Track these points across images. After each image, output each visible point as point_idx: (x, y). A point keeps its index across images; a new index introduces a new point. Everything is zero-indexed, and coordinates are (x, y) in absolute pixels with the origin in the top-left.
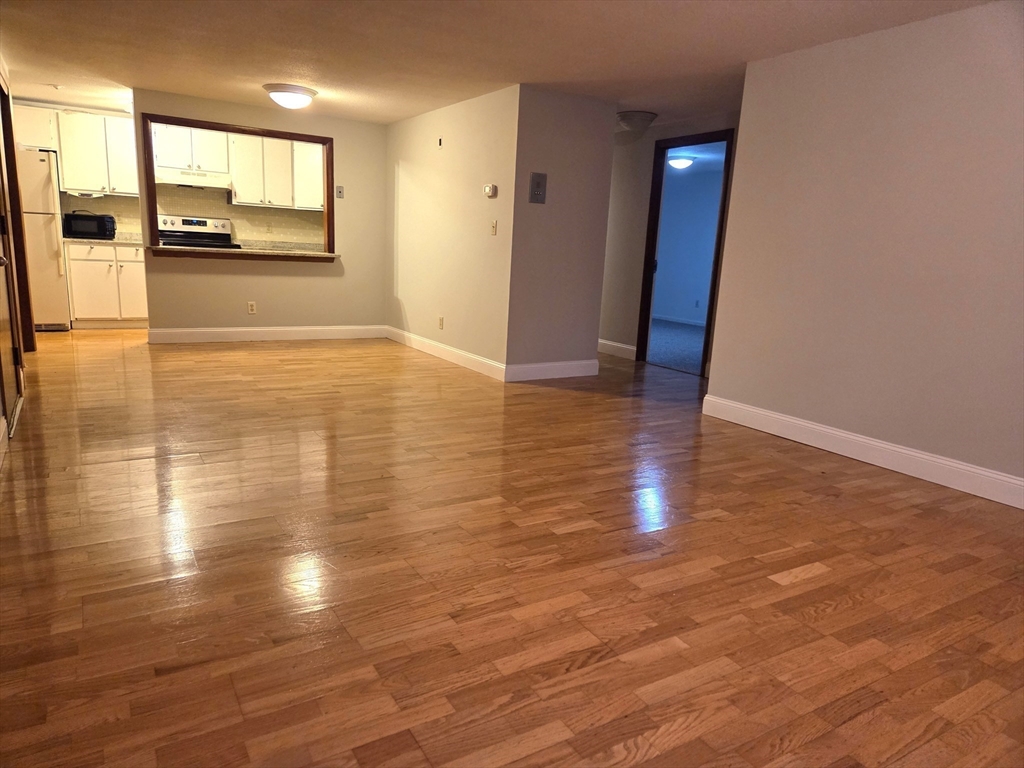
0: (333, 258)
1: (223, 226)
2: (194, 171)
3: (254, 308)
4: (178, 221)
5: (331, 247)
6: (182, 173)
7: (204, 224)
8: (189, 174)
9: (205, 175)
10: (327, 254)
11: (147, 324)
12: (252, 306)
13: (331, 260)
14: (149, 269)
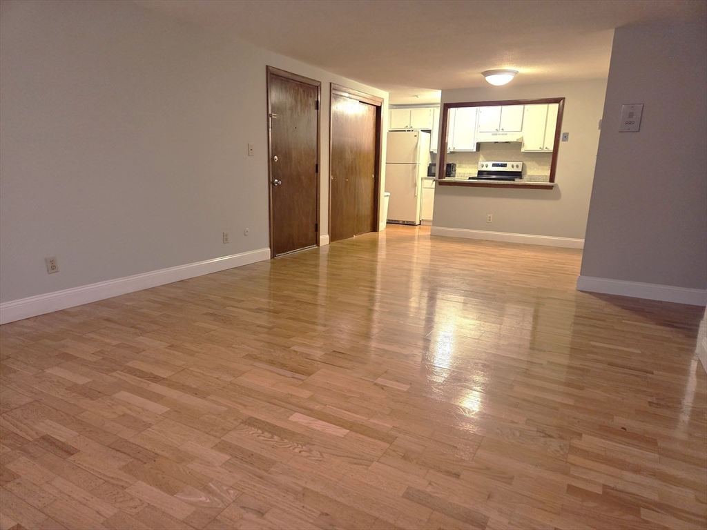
0: (553, 186)
1: (517, 166)
2: (500, 133)
3: (491, 219)
4: (490, 164)
5: (552, 178)
6: (493, 135)
7: (505, 165)
8: (496, 134)
9: (506, 134)
10: (549, 184)
11: (431, 224)
12: (490, 217)
13: (550, 187)
14: (436, 193)
